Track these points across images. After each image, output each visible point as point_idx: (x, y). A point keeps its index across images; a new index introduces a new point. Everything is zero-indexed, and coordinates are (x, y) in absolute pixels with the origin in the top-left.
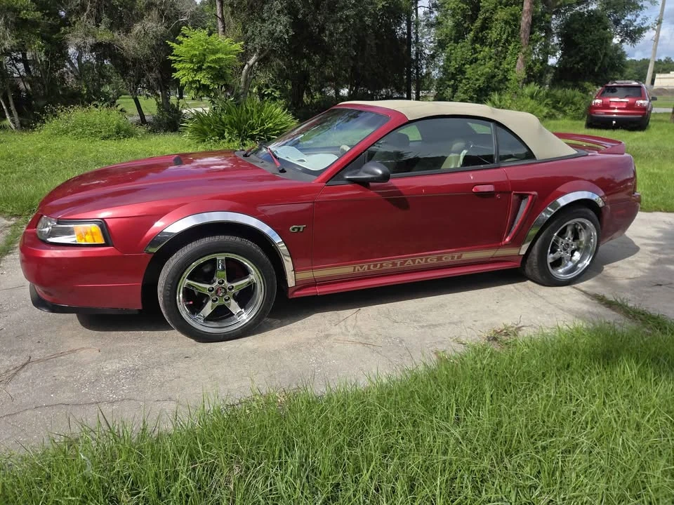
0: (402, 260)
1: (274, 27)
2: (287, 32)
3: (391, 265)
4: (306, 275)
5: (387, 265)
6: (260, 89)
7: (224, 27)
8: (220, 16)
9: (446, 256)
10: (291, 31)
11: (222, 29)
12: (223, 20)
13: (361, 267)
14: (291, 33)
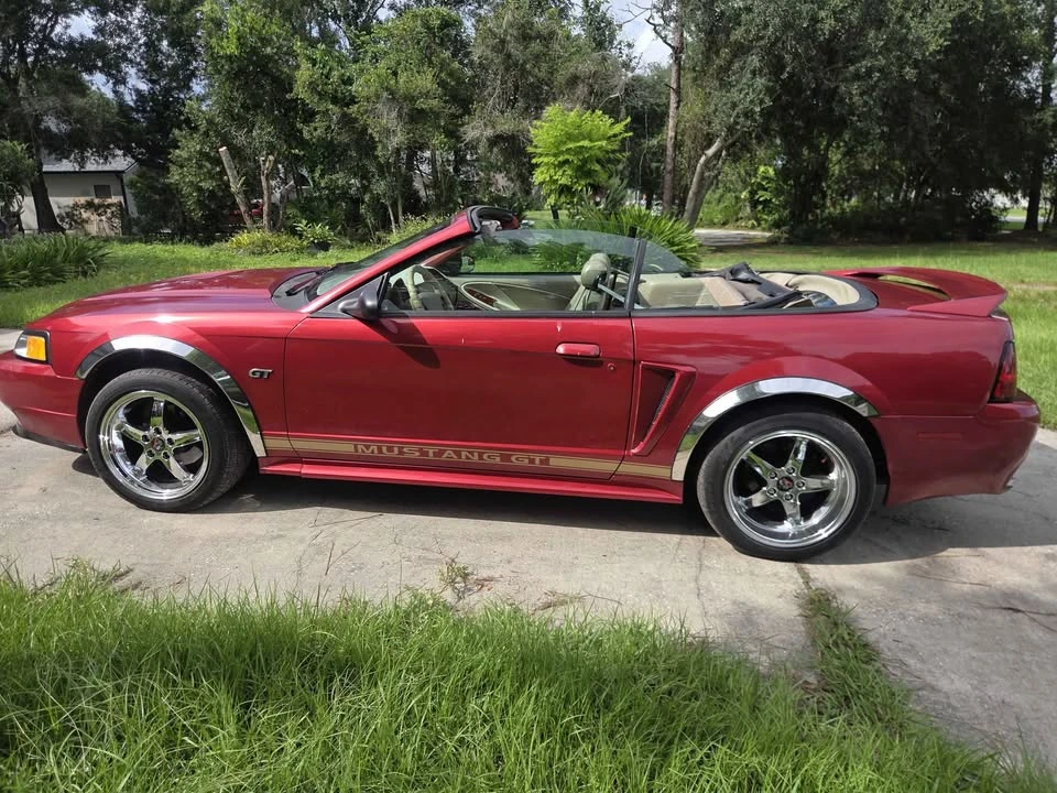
0: (436, 449)
1: (742, 96)
2: (762, 102)
3: (417, 454)
4: (280, 443)
5: (411, 452)
6: (753, 193)
7: (679, 102)
8: (674, 86)
9: (519, 455)
10: (767, 100)
11: (675, 105)
12: (678, 91)
13: (368, 447)
14: (768, 102)
